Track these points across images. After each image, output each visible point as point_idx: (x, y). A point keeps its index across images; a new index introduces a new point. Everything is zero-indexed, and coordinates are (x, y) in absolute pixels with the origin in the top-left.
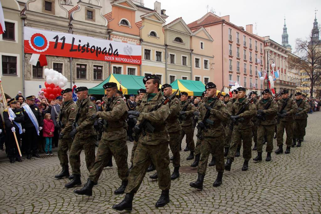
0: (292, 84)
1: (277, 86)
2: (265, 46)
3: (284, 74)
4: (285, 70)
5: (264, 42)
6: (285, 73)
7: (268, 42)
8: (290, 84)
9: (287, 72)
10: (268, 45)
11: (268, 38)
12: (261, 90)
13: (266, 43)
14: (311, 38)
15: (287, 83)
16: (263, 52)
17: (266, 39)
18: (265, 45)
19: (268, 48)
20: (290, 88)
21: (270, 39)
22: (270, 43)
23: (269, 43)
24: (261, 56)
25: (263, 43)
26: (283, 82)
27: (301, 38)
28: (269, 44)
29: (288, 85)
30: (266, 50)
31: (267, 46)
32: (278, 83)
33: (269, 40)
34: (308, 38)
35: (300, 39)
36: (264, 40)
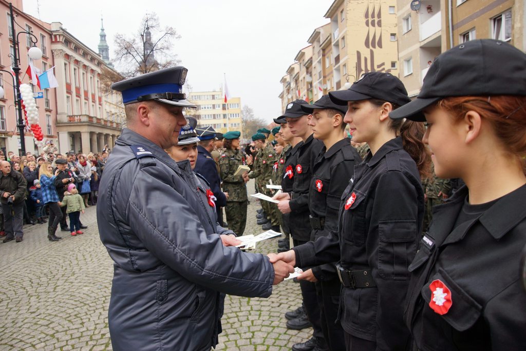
0: (115, 125)
1: (82, 127)
2: (52, 42)
3: (98, 106)
4: (100, 99)
5: (50, 34)
6: (100, 104)
7: (60, 35)
8: (109, 124)
9: (103, 102)
10: (58, 40)
11: (60, 25)
12: (48, 137)
13: (55, 36)
14: (141, 35)
15: (103, 123)
16: (48, 55)
17: (54, 28)
18: (54, 40)
19: (59, 46)
20: (111, 132)
21: (62, 29)
22: (64, 36)
23: (61, 37)
24: (45, 64)
25: (47, 37)
26: (95, 121)
27: (125, 35)
28: (61, 39)
29: (105, 127)
30: (55, 50)
31: (56, 42)
32: (84, 122)
33: (61, 31)
34: (136, 36)
35: (122, 35)
36: (49, 29)
